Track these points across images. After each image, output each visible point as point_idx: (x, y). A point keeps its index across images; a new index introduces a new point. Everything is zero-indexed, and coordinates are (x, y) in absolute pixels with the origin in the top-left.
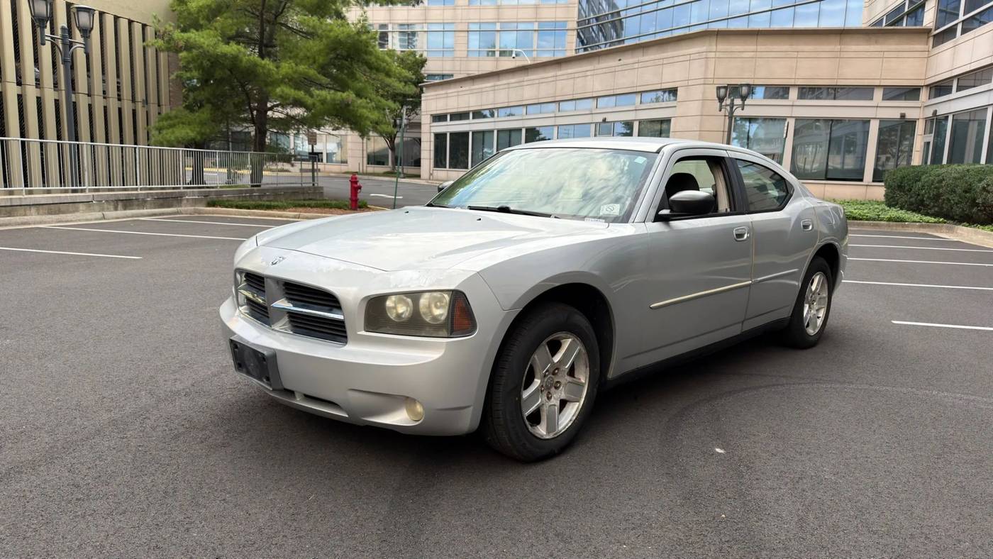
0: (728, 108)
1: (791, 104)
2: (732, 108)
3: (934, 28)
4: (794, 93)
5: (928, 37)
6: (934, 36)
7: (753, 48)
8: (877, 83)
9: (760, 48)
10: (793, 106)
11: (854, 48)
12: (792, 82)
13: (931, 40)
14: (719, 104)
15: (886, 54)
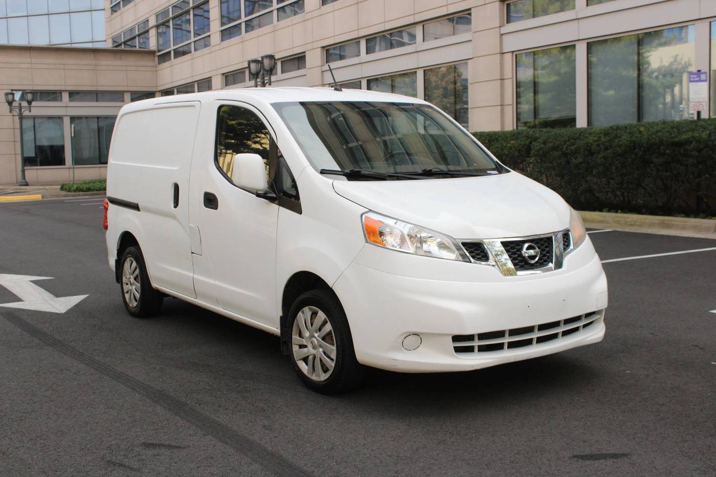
0: (18, 110)
1: (65, 105)
2: (20, 110)
3: (157, 50)
4: (65, 96)
5: (154, 57)
6: (159, 56)
7: (28, 60)
8: (125, 89)
9: (34, 61)
10: (66, 107)
11: (104, 63)
12: (63, 88)
13: (156, 59)
14: (8, 107)
15: (129, 68)
